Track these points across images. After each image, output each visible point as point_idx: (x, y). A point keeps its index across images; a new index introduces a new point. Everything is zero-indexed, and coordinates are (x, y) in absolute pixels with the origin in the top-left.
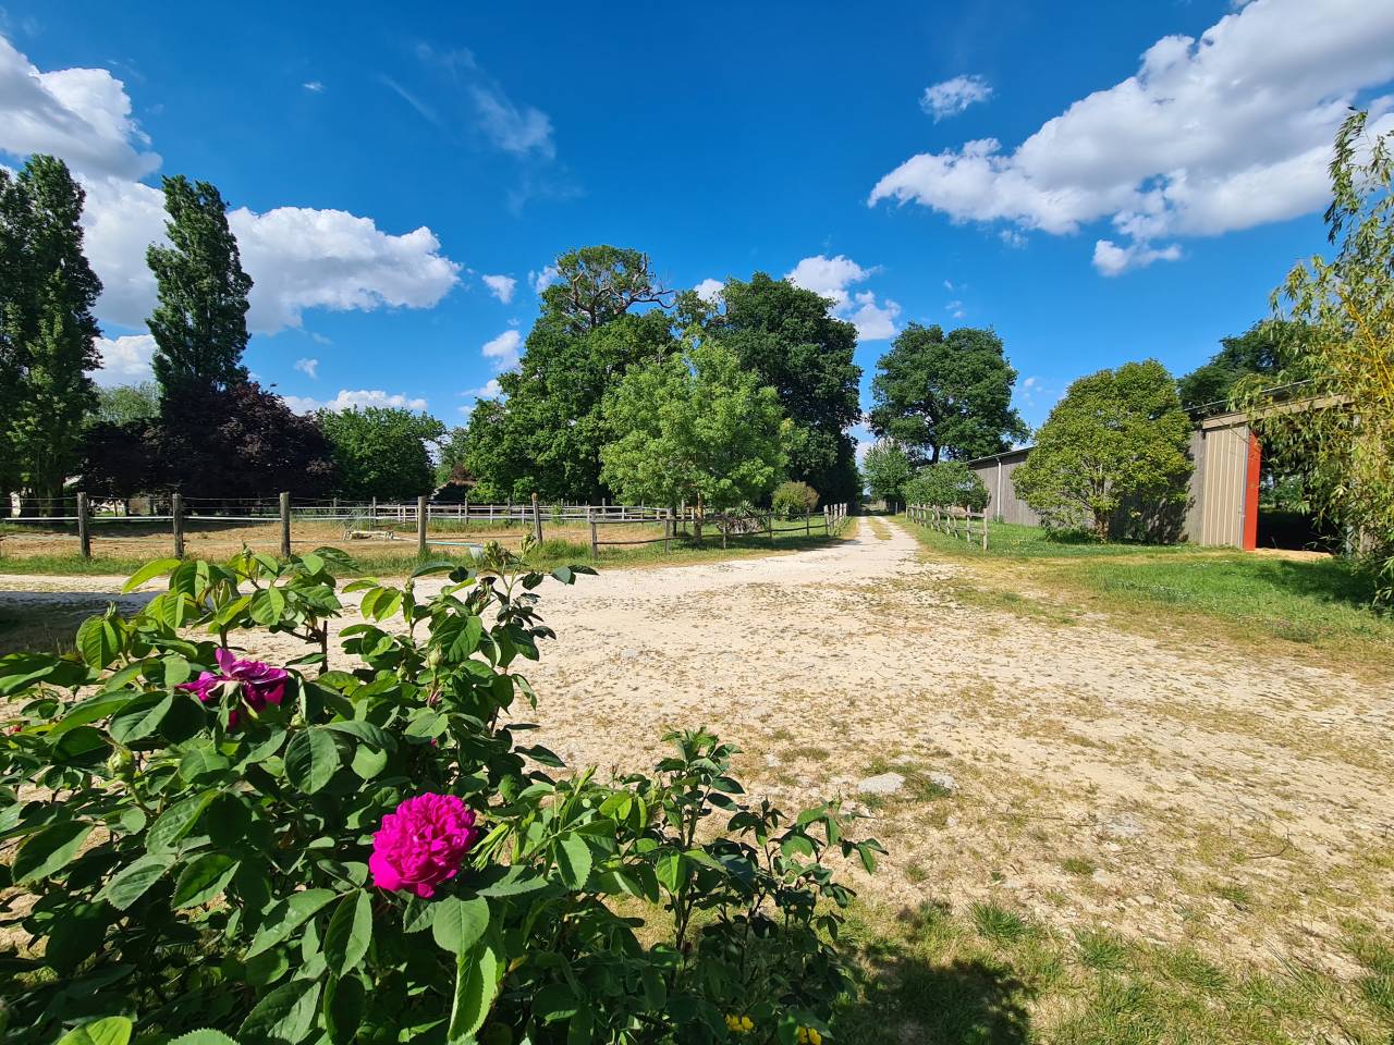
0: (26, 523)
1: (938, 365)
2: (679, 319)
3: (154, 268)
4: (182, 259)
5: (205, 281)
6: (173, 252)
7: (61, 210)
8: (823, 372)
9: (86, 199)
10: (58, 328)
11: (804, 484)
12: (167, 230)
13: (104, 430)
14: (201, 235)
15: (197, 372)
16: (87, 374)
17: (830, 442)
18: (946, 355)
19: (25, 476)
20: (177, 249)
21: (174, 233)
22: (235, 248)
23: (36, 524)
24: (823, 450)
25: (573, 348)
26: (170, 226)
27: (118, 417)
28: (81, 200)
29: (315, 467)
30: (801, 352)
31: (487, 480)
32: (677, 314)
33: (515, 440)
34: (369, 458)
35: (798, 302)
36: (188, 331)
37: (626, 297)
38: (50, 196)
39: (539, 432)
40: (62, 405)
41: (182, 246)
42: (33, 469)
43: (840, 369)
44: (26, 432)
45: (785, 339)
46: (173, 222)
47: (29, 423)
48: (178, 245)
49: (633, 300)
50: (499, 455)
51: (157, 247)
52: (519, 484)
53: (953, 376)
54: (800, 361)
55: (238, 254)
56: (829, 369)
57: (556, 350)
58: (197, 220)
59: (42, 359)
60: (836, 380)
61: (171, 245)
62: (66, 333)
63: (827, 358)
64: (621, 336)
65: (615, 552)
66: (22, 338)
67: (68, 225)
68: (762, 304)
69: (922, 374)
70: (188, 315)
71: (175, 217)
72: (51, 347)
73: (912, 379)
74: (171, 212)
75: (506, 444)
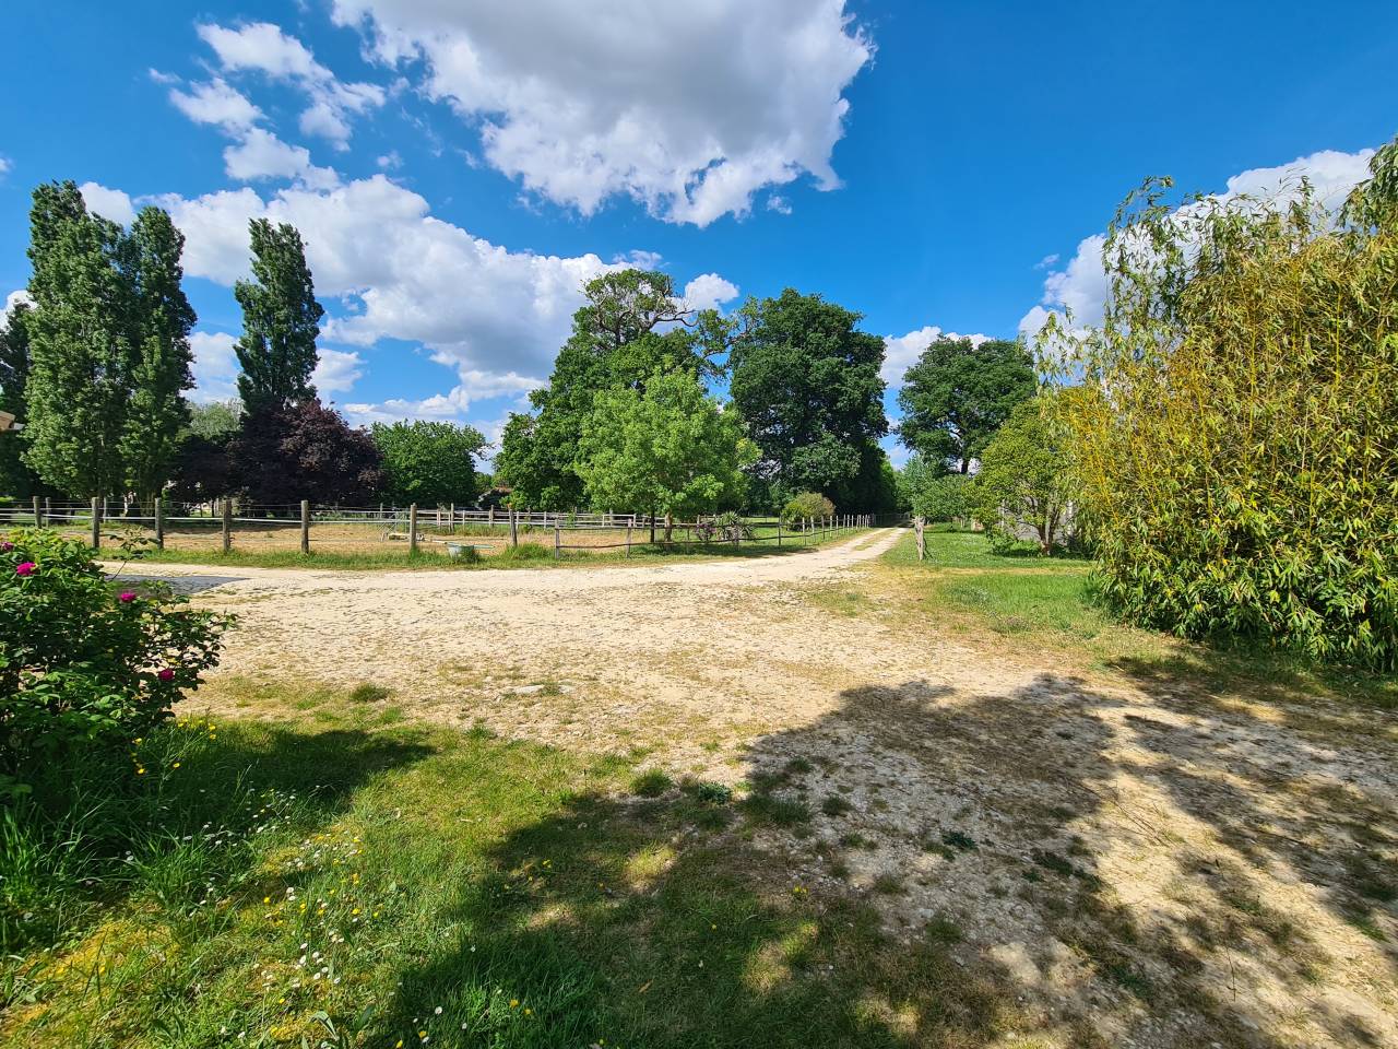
0: (131, 521)
1: (964, 377)
2: (701, 337)
3: (240, 300)
4: (263, 293)
5: (282, 312)
6: (256, 286)
7: (165, 255)
8: (843, 385)
9: (185, 243)
10: (157, 357)
11: (820, 495)
12: (253, 267)
13: (195, 442)
14: (280, 271)
15: (273, 391)
16: (183, 393)
17: (853, 454)
18: (972, 367)
19: (128, 483)
20: (259, 284)
21: (258, 269)
22: (309, 282)
23: (138, 522)
24: (844, 462)
25: (596, 367)
26: (255, 263)
27: (210, 430)
28: (180, 244)
29: (366, 475)
30: (821, 367)
31: (518, 489)
32: (698, 332)
33: (543, 452)
34: (415, 467)
35: (822, 317)
36: (267, 356)
37: (652, 316)
38: (156, 243)
39: (565, 444)
40: (159, 422)
41: (264, 280)
42: (136, 476)
43: (862, 382)
44: (129, 445)
45: (808, 354)
46: (258, 259)
47: (133, 438)
48: (261, 280)
49: (656, 320)
50: (528, 466)
51: (244, 282)
52: (546, 492)
53: (978, 388)
54: (821, 375)
55: (313, 287)
56: (850, 381)
57: (581, 369)
58: (277, 259)
59: (145, 383)
60: (857, 394)
61: (254, 280)
62: (163, 361)
63: (851, 371)
64: (639, 355)
65: (586, 555)
66: (128, 367)
67: (170, 265)
68: (788, 319)
69: (946, 387)
70: (268, 340)
71: (259, 255)
72: (151, 374)
73: (937, 392)
74: (256, 252)
75: (534, 455)
